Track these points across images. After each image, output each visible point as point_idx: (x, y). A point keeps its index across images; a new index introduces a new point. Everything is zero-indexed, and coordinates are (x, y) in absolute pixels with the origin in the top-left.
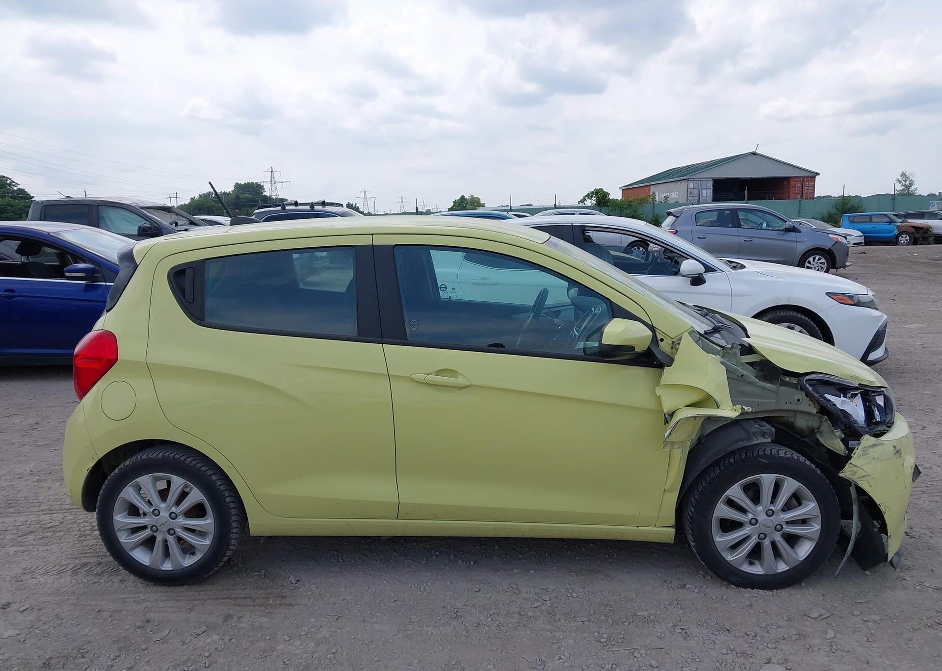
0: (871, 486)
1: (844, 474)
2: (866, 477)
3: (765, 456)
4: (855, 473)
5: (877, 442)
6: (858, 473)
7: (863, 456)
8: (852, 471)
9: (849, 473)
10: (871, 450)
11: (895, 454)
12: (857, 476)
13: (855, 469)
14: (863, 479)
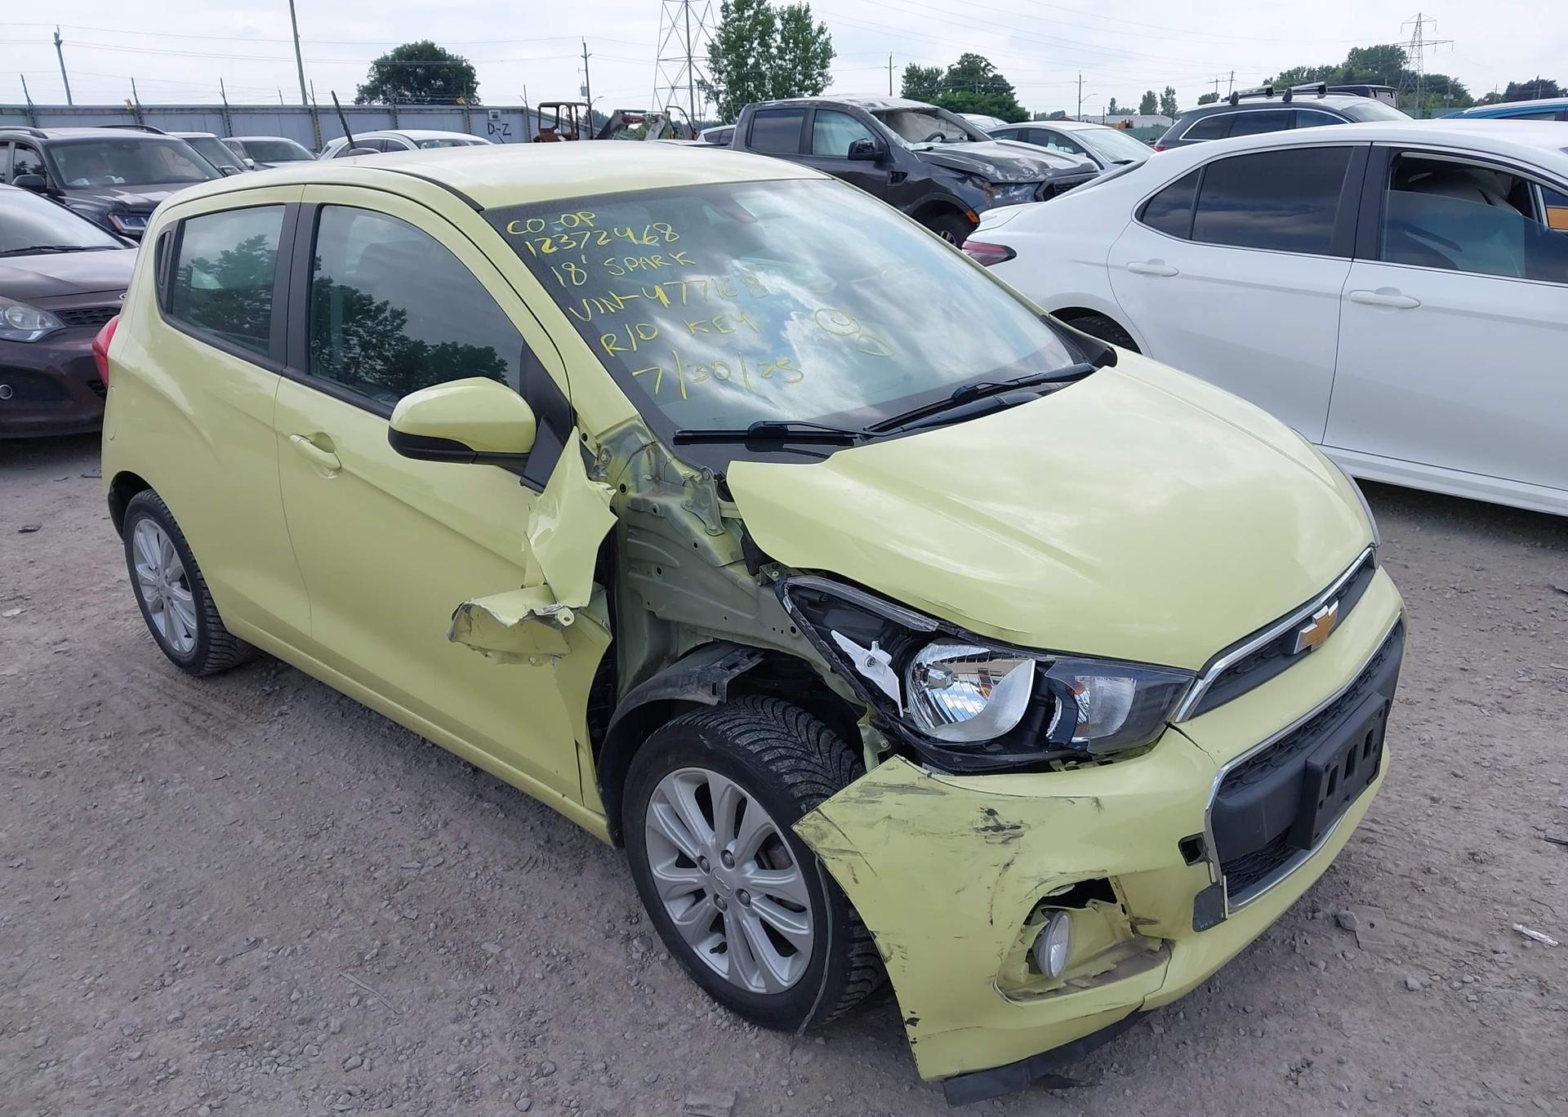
0: (856, 881)
1: (801, 828)
2: (847, 857)
3: (711, 733)
4: (823, 836)
5: (923, 784)
6: (830, 838)
7: (857, 802)
8: (817, 828)
9: (811, 830)
10: (889, 798)
11: (977, 830)
12: (827, 843)
13: (824, 825)
14: (841, 857)
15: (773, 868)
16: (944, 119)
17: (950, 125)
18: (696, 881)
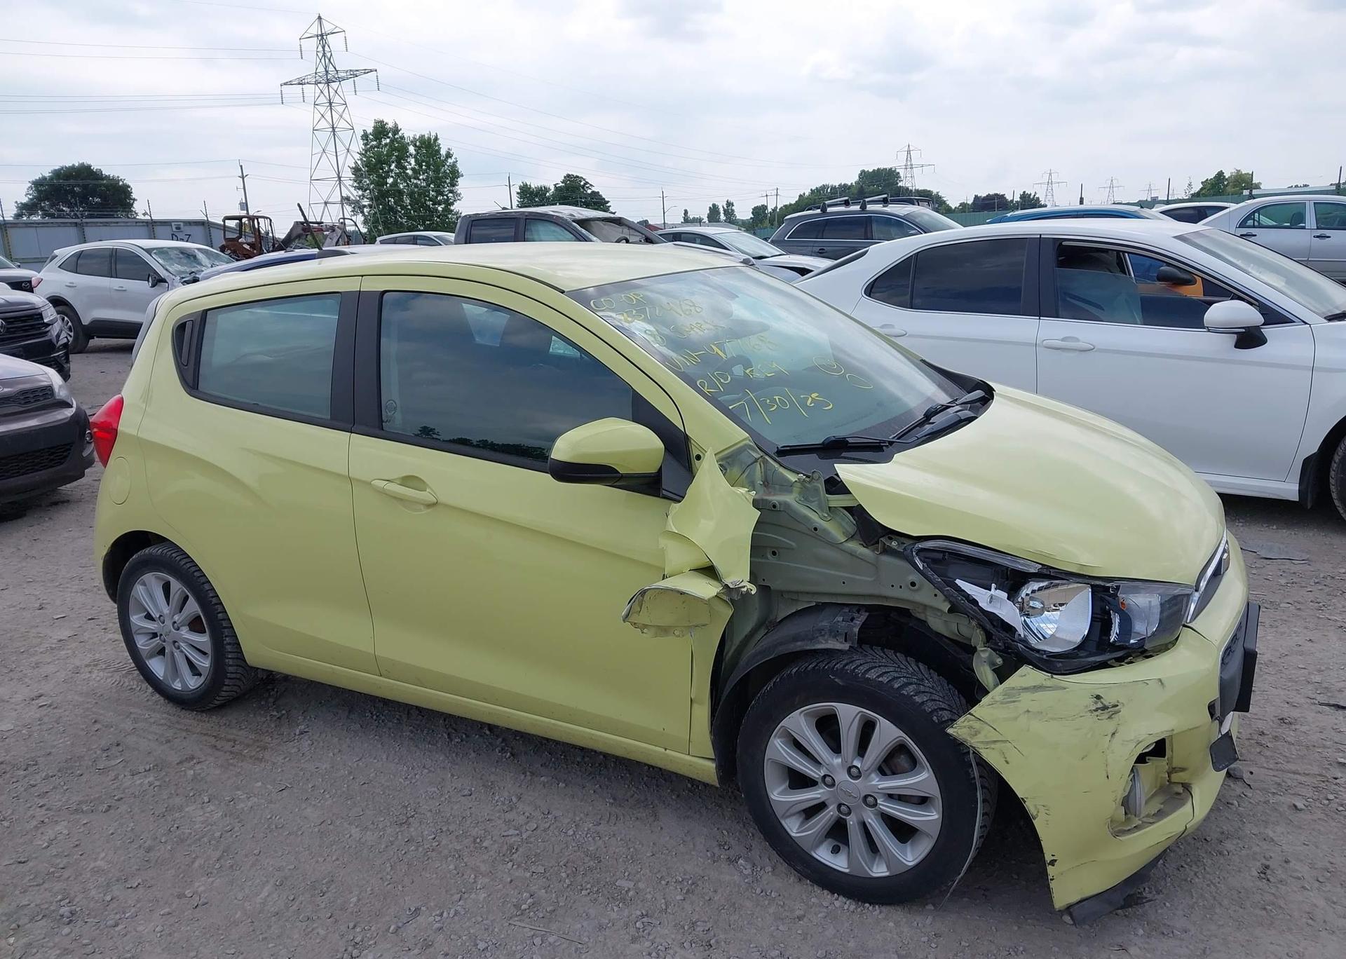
0: (1007, 762)
1: (955, 730)
2: (998, 745)
3: (841, 673)
4: (977, 733)
5: (1048, 683)
6: (983, 733)
7: (1002, 703)
8: (970, 727)
9: (965, 730)
10: (1026, 696)
11: (1091, 711)
12: (980, 738)
13: (977, 725)
14: (993, 746)
15: (894, 773)
16: (626, 225)
17: (631, 231)
18: (819, 796)
